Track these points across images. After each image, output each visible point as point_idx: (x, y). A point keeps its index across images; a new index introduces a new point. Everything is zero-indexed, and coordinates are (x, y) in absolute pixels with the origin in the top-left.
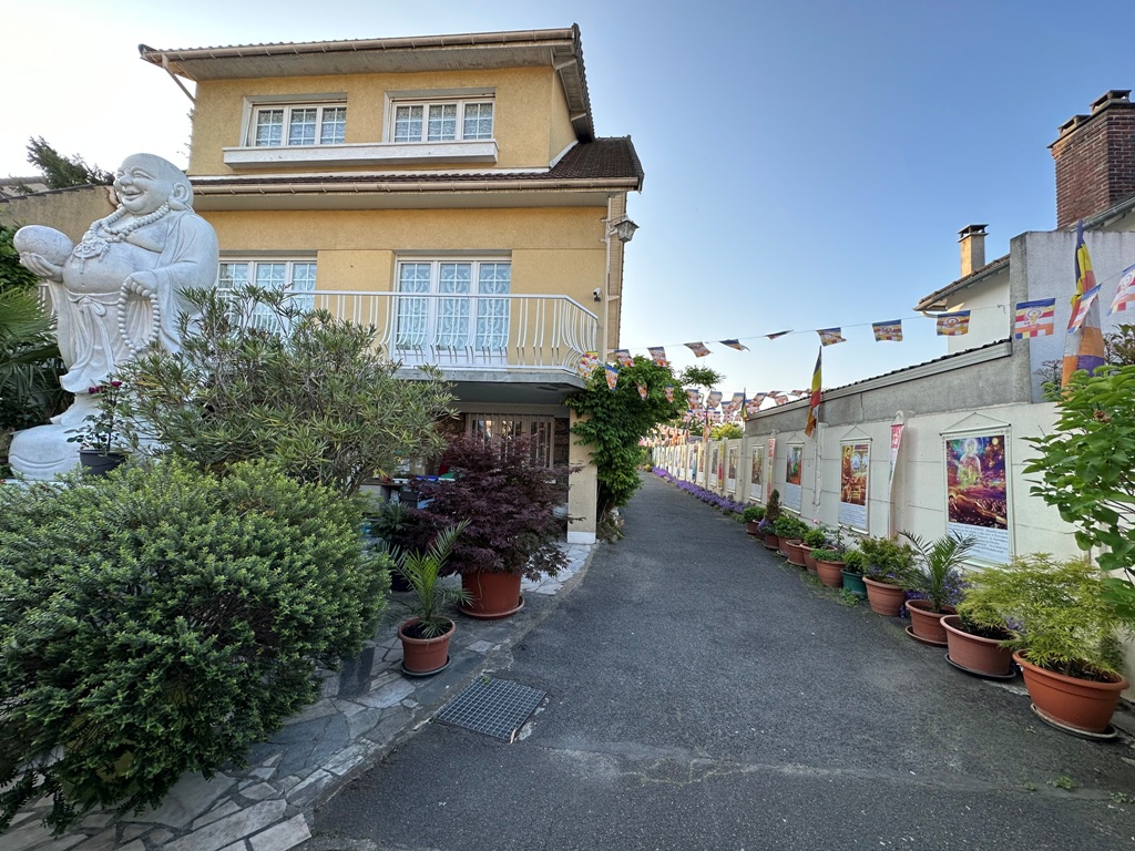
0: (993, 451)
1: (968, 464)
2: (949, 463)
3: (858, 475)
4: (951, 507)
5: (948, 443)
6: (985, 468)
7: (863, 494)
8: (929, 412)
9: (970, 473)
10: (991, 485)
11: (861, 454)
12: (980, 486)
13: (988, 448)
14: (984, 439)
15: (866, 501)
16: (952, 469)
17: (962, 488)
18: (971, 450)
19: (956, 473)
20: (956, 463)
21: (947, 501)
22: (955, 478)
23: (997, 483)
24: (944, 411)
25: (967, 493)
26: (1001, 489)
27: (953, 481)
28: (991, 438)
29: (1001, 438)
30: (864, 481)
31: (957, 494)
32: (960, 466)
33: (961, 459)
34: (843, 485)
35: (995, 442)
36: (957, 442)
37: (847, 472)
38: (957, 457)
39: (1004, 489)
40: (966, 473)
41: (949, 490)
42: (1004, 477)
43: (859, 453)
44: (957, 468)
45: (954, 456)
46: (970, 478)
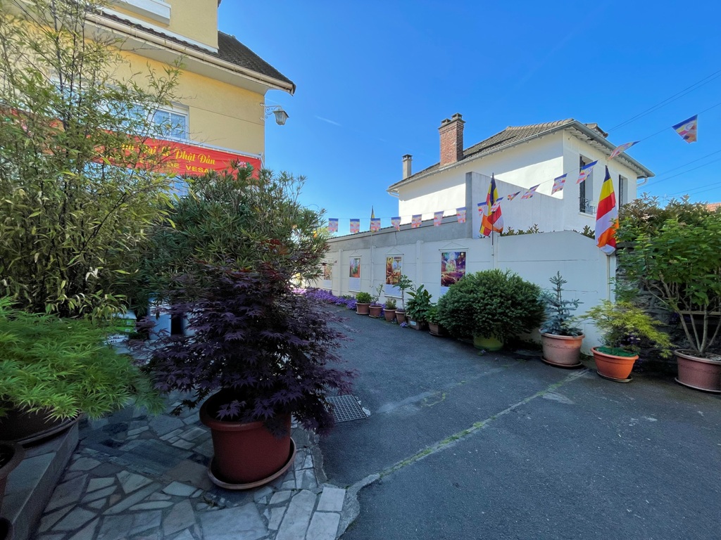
0: (461, 258)
1: (451, 263)
2: (442, 262)
3: (396, 271)
4: (442, 280)
5: (442, 254)
6: (458, 264)
8: (430, 241)
9: (451, 266)
10: (459, 271)
11: (398, 261)
12: (455, 272)
13: (459, 257)
14: (458, 253)
16: (444, 265)
17: (447, 272)
18: (452, 257)
21: (441, 278)
22: (445, 268)
23: (462, 270)
25: (450, 275)
27: (444, 270)
28: (460, 253)
29: (465, 253)
30: (400, 274)
31: (445, 275)
33: (448, 261)
34: (387, 276)
35: (462, 254)
36: (446, 253)
37: (390, 270)
38: (446, 260)
39: (464, 272)
40: (449, 266)
41: (442, 274)
42: (465, 268)
43: (396, 260)
44: (446, 264)
46: (451, 268)
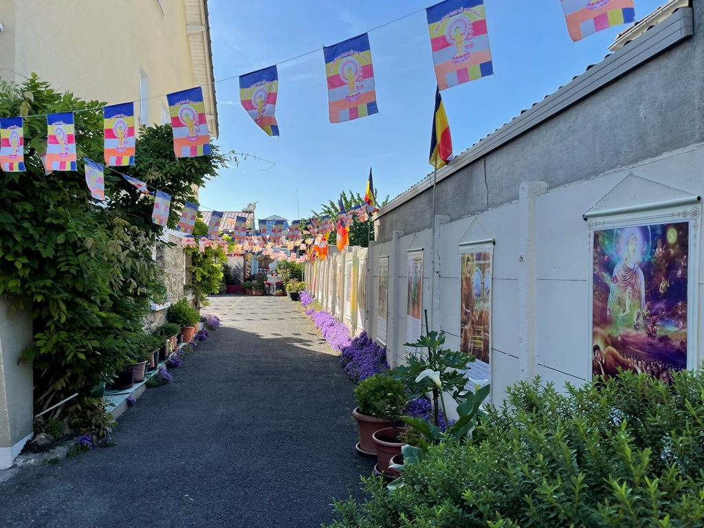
0: (666, 256)
1: (626, 283)
2: (597, 280)
3: (478, 306)
5: (596, 236)
6: (653, 295)
7: (486, 342)
8: (567, 181)
9: (628, 302)
11: (483, 268)
13: (659, 251)
14: (654, 228)
15: (490, 355)
16: (601, 291)
17: (614, 332)
18: (631, 253)
19: (605, 300)
20: (607, 278)
21: (591, 357)
22: (604, 310)
23: (670, 329)
24: (587, 177)
25: (623, 346)
26: (677, 344)
27: (601, 318)
28: (665, 228)
29: (682, 228)
30: (487, 318)
31: (607, 344)
32: (612, 286)
33: (615, 273)
34: (464, 323)
35: (672, 236)
36: (610, 233)
37: (467, 300)
39: (684, 344)
40: (621, 302)
41: (595, 334)
42: (684, 318)
43: (480, 265)
44: (607, 290)
45: (605, 264)
